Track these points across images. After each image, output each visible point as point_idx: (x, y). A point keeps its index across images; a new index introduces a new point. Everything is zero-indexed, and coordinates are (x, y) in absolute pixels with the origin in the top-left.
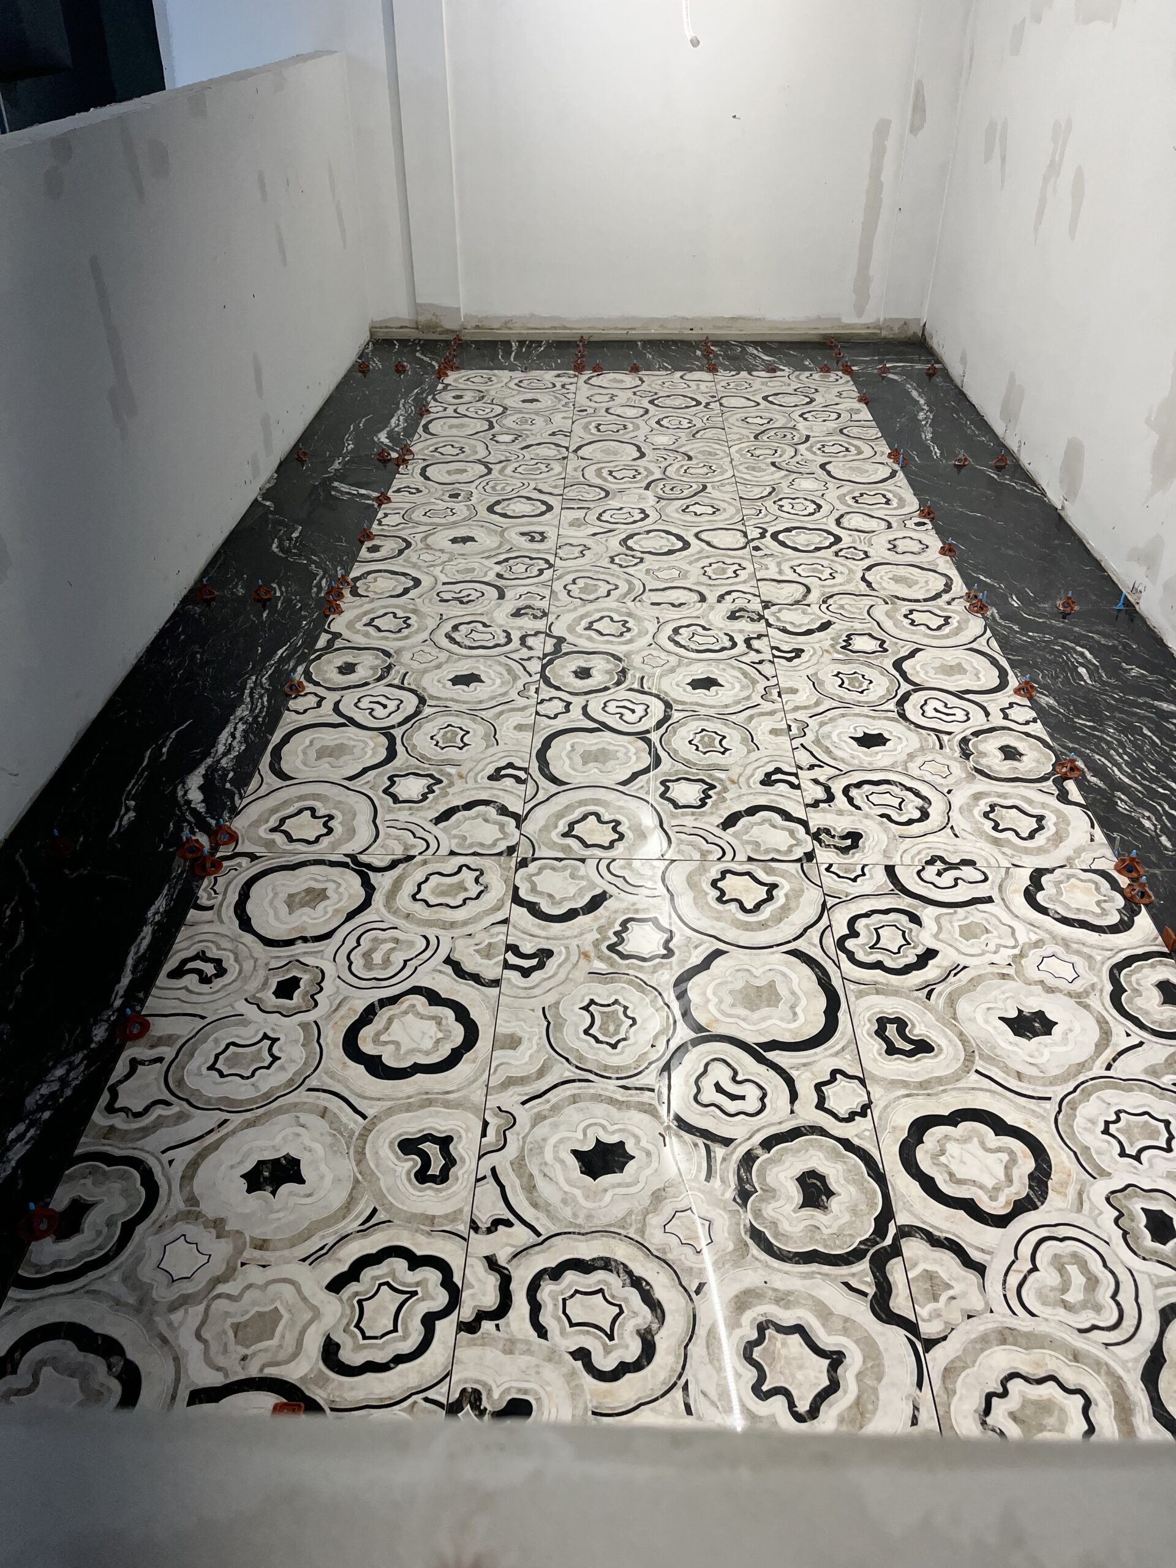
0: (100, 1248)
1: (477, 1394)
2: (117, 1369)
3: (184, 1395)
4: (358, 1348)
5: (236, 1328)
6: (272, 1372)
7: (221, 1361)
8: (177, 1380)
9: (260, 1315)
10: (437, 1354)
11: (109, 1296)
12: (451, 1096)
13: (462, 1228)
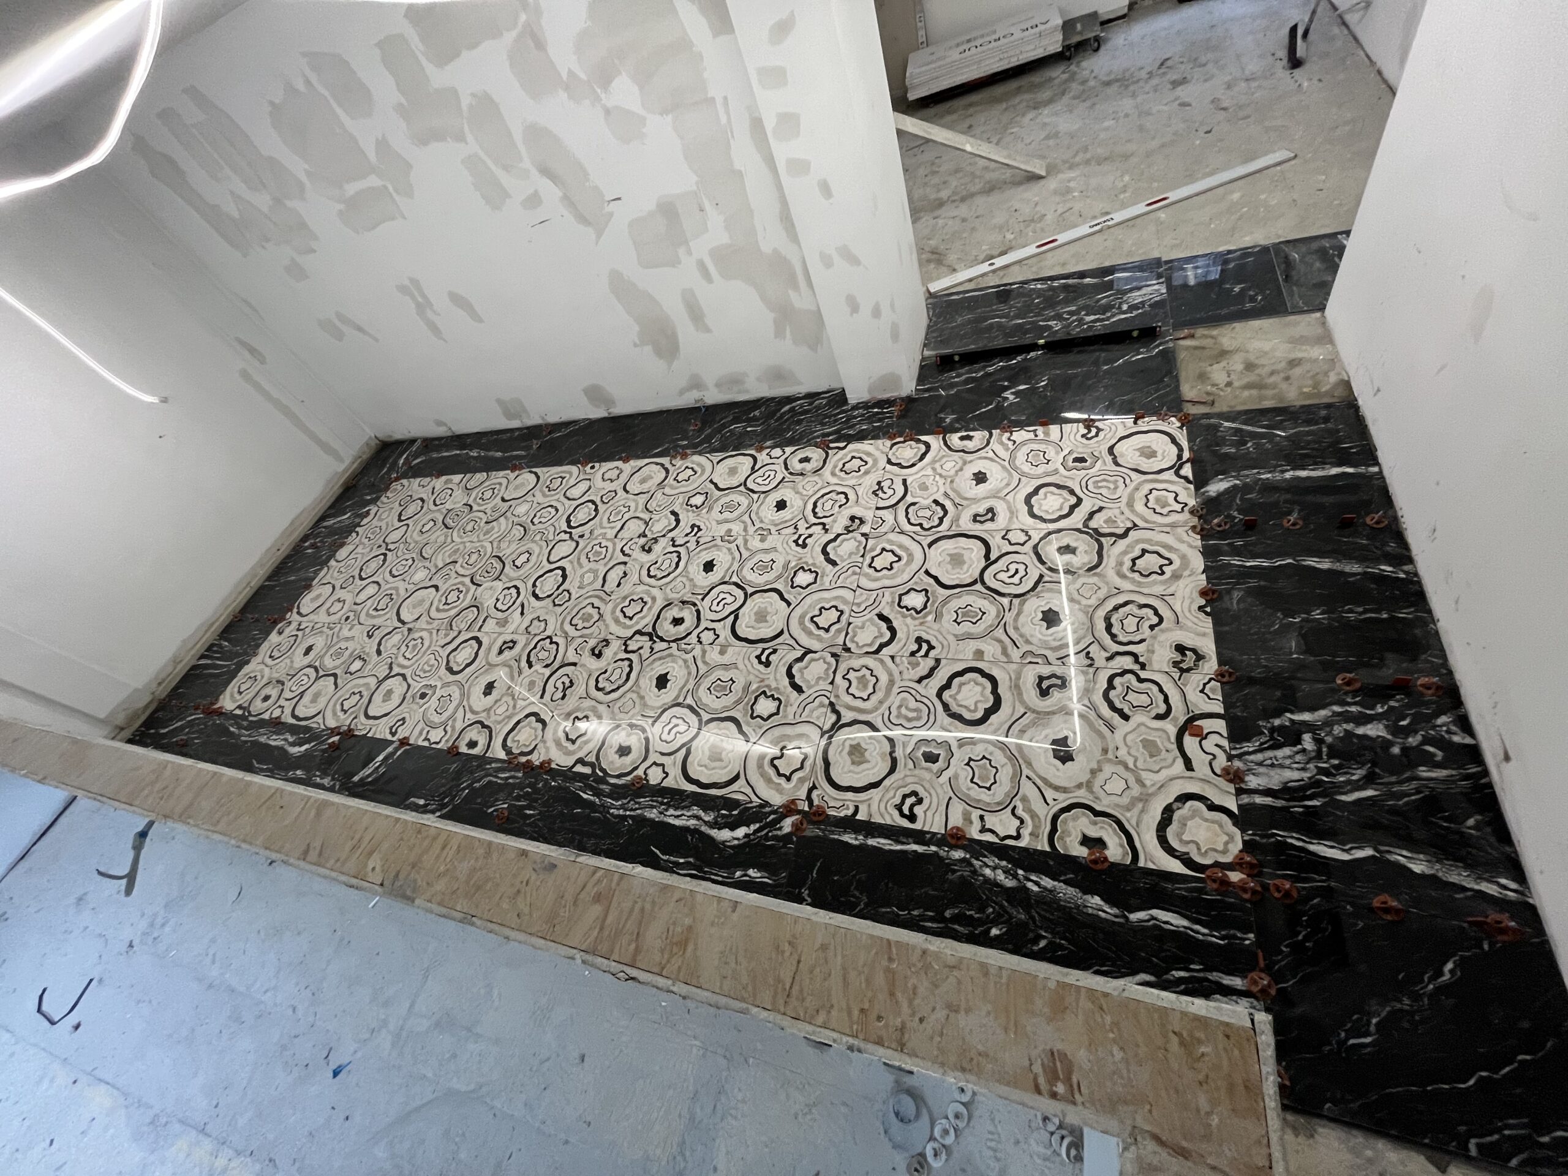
0: (1111, 826)
1: (1174, 662)
2: (1180, 805)
3: (1189, 774)
4: (1157, 706)
5: (1152, 756)
6: (1173, 739)
7: (1170, 761)
8: (1182, 777)
9: (1144, 747)
10: (1156, 677)
11: (1139, 816)
12: (1013, 677)
13: (1091, 670)
